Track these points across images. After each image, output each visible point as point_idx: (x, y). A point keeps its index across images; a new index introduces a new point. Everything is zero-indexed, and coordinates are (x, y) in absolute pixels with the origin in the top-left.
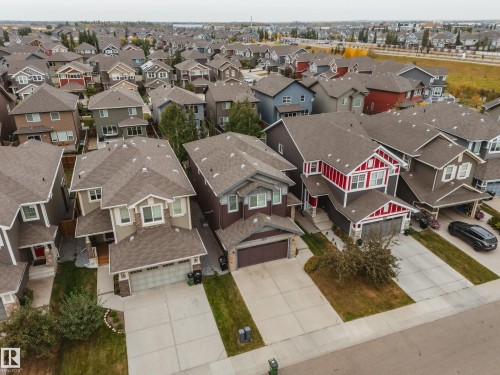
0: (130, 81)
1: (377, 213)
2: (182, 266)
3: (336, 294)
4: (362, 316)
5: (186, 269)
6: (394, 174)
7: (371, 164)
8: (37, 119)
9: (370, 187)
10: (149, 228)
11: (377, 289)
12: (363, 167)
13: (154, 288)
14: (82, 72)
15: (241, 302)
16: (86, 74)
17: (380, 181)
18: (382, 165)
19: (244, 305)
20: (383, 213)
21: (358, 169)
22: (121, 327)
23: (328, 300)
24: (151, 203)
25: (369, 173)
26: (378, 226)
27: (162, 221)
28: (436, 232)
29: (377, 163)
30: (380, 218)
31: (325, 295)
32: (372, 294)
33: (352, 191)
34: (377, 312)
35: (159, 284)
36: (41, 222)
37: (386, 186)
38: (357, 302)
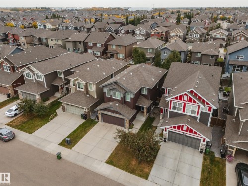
1: (178, 128)
2: (82, 110)
3: (119, 152)
4: (114, 166)
5: (83, 112)
6: (207, 111)
7: (185, 98)
8: (114, 47)
9: (185, 113)
10: (79, 91)
11: (140, 163)
12: (180, 98)
13: (73, 114)
15: (86, 133)
16: (161, 32)
17: (193, 112)
18: (195, 102)
19: (86, 134)
20: (182, 130)
21: (176, 98)
22: (52, 119)
23: (113, 151)
25: (185, 104)
26: (181, 137)
27: (83, 90)
28: (227, 163)
29: (191, 100)
30: (180, 132)
31: (115, 149)
32: (134, 162)
33: (172, 110)
34: (123, 169)
35: (75, 113)
37: (199, 116)
38: (123, 160)
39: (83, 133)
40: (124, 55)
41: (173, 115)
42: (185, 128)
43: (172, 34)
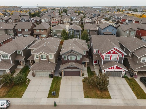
0: (69, 23)
1: (111, 68)
2: (49, 72)
3: (87, 90)
4: (91, 98)
5: (49, 73)
6: (122, 57)
7: (112, 52)
8: (38, 31)
9: (111, 60)
10: (42, 61)
11: (101, 91)
12: (109, 53)
13: (41, 76)
14: (57, 20)
16: (58, 21)
17: (115, 58)
18: (116, 53)
19: (60, 86)
20: (113, 69)
21: (107, 53)
22: (28, 84)
23: (84, 90)
24: (43, 54)
25: (111, 55)
26: (112, 73)
27: (46, 59)
28: (135, 79)
29: (114, 53)
30: (112, 70)
31: (84, 89)
32: (99, 93)
33: (104, 60)
34: (96, 98)
35: (42, 75)
36: (21, 55)
37: (118, 60)
38: (92, 93)
39: (58, 86)
40: (46, 35)
41: (105, 62)
42: (115, 68)
43: (65, 21)
